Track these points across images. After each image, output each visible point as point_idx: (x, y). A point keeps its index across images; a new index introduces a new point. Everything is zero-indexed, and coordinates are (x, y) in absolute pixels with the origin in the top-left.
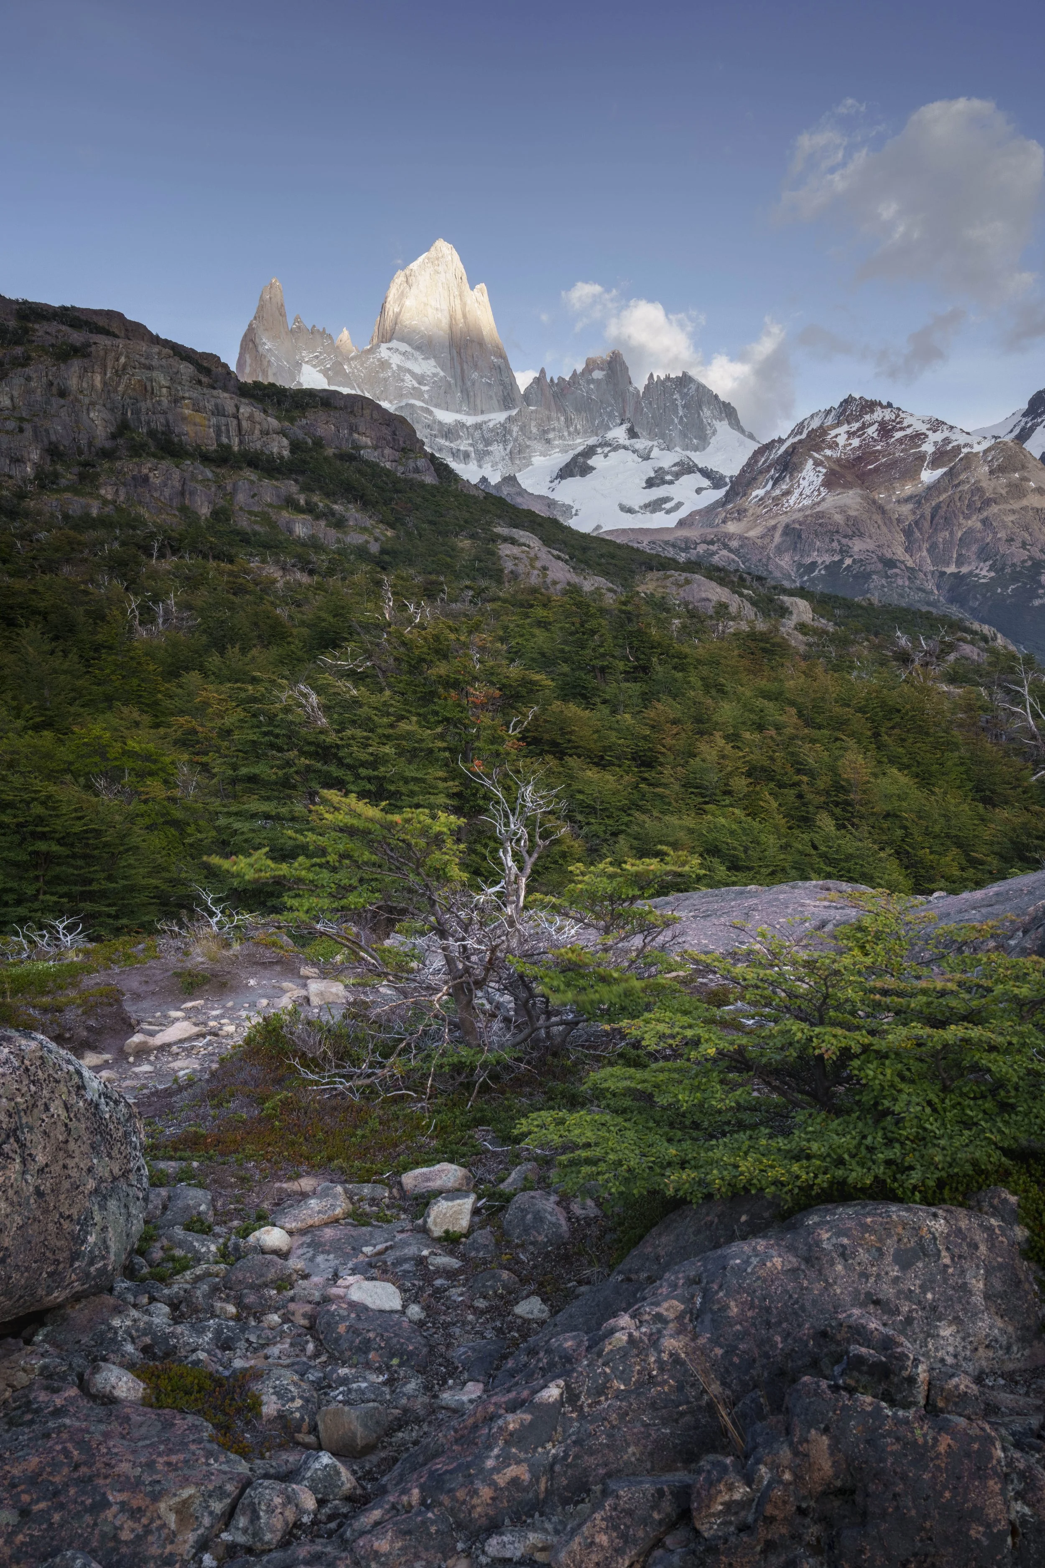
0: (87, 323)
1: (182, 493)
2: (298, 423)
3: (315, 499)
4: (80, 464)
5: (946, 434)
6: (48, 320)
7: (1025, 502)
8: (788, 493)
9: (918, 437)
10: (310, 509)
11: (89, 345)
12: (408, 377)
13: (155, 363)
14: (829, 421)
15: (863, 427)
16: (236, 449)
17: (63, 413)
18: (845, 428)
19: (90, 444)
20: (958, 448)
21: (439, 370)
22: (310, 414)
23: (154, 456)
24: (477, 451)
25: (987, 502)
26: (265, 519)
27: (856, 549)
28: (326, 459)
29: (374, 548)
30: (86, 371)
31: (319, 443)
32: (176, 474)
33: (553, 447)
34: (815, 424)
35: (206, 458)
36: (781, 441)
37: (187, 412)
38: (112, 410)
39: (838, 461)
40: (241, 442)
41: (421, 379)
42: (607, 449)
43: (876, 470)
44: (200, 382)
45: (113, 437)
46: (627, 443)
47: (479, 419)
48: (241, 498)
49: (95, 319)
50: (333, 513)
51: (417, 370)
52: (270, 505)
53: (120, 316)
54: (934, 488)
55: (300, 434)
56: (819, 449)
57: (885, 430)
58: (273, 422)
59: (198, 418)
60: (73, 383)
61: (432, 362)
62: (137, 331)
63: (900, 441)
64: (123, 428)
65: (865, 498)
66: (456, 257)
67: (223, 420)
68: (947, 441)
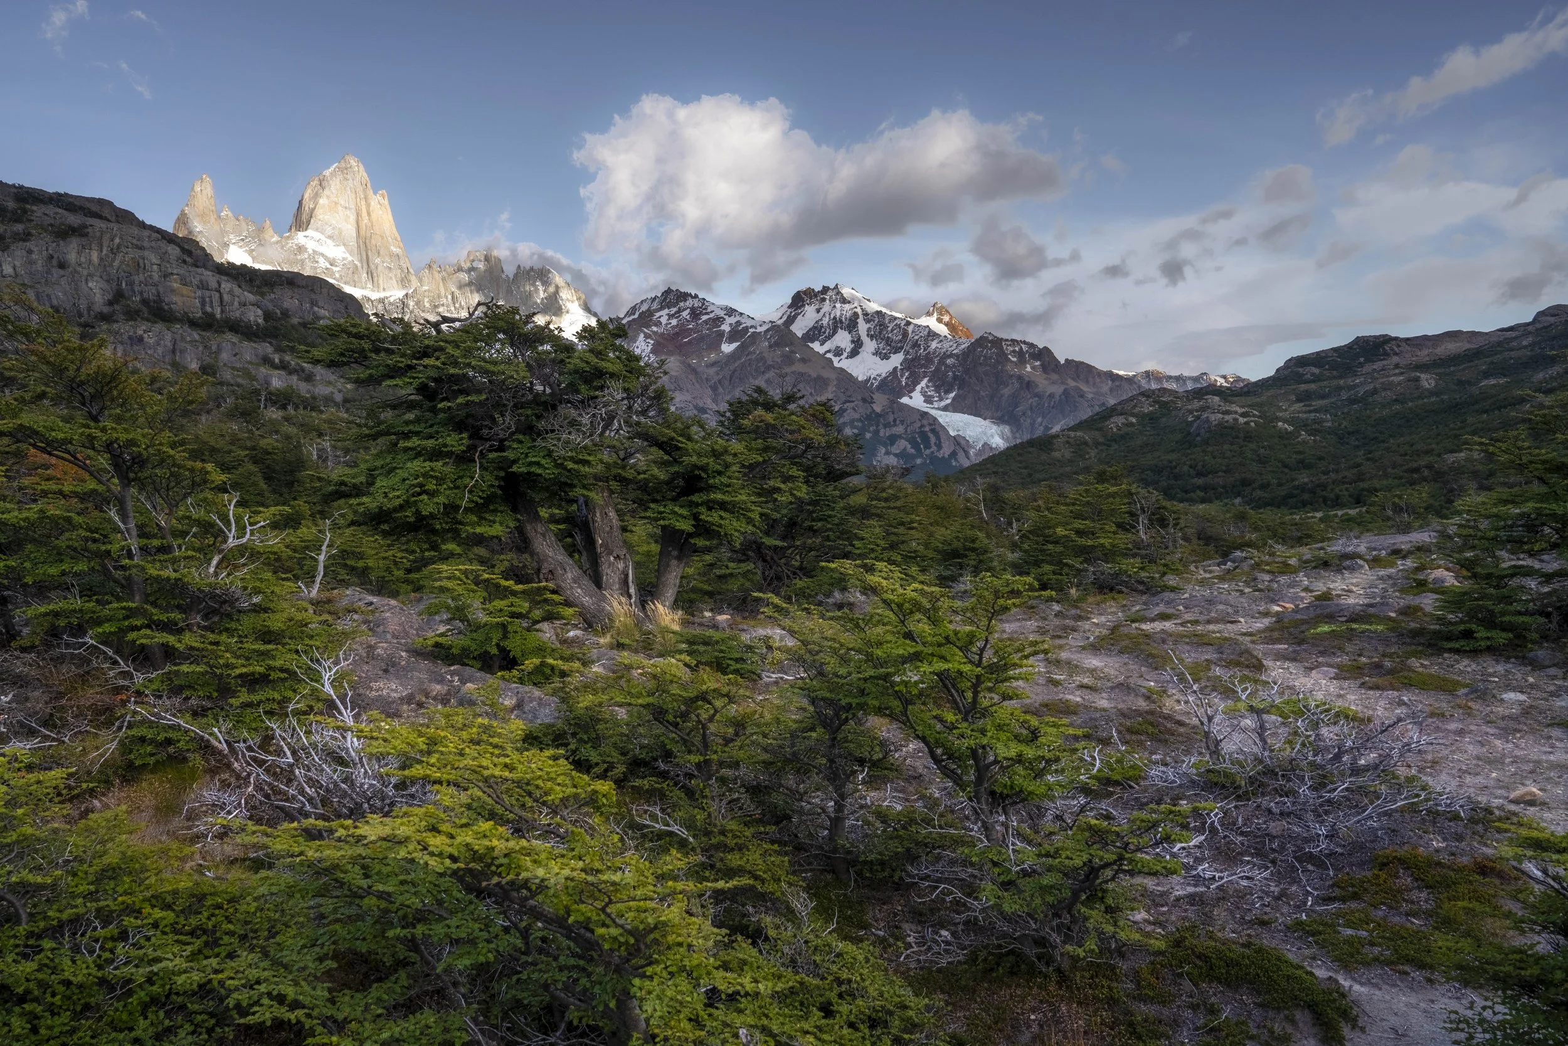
0: (81, 208)
1: (174, 351)
2: (267, 297)
3: (287, 358)
4: (80, 325)
5: (738, 318)
6: (45, 203)
7: (794, 368)
9: (718, 320)
10: (283, 366)
11: (86, 227)
12: (321, 260)
13: (146, 244)
14: (655, 306)
15: (679, 311)
16: (218, 316)
17: (63, 281)
18: (666, 311)
19: (89, 309)
20: (746, 329)
21: (347, 255)
22: (278, 291)
23: (148, 320)
25: (769, 368)
26: (247, 374)
27: (677, 400)
28: (293, 326)
29: (339, 398)
30: (83, 247)
31: (286, 314)
32: (168, 336)
34: (644, 308)
35: (193, 324)
37: (176, 285)
38: (108, 281)
39: (663, 334)
40: (222, 312)
43: (690, 342)
44: (184, 262)
45: (110, 303)
47: (382, 295)
48: (225, 356)
49: (88, 205)
50: (303, 370)
52: (250, 363)
53: (110, 204)
54: (734, 356)
55: (270, 307)
56: (648, 326)
57: (695, 314)
58: (251, 297)
59: (185, 290)
60: (72, 257)
61: (342, 248)
62: (125, 217)
63: (706, 322)
64: (118, 296)
65: (683, 363)
66: (362, 168)
67: (207, 293)
68: (738, 323)
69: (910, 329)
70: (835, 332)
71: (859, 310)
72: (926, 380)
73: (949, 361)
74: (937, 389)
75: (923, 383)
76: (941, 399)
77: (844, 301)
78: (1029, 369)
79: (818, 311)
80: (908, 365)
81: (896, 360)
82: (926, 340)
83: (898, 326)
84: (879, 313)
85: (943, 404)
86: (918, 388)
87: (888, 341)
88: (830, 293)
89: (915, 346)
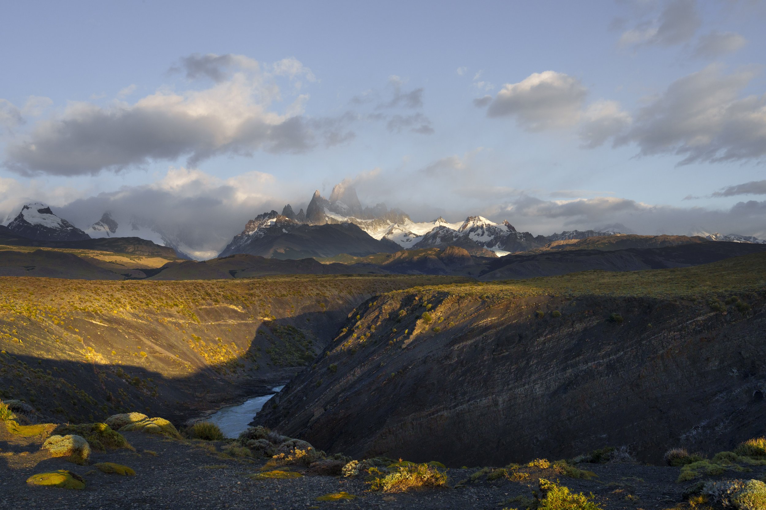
5: (456, 232)
8: (436, 242)
9: (452, 233)
12: (342, 209)
15: (444, 231)
18: (441, 231)
24: (366, 227)
33: (381, 227)
41: (344, 209)
42: (395, 229)
43: (447, 238)
51: (344, 207)
57: (447, 231)
69: (496, 229)
70: (478, 229)
71: (484, 224)
73: (505, 238)
74: (501, 245)
75: (498, 243)
76: (502, 247)
77: (480, 221)
78: (522, 240)
79: (473, 223)
80: (495, 238)
81: (492, 237)
82: (500, 232)
83: (493, 228)
84: (489, 224)
85: (502, 249)
86: (497, 244)
87: (491, 232)
88: (477, 218)
89: (497, 233)
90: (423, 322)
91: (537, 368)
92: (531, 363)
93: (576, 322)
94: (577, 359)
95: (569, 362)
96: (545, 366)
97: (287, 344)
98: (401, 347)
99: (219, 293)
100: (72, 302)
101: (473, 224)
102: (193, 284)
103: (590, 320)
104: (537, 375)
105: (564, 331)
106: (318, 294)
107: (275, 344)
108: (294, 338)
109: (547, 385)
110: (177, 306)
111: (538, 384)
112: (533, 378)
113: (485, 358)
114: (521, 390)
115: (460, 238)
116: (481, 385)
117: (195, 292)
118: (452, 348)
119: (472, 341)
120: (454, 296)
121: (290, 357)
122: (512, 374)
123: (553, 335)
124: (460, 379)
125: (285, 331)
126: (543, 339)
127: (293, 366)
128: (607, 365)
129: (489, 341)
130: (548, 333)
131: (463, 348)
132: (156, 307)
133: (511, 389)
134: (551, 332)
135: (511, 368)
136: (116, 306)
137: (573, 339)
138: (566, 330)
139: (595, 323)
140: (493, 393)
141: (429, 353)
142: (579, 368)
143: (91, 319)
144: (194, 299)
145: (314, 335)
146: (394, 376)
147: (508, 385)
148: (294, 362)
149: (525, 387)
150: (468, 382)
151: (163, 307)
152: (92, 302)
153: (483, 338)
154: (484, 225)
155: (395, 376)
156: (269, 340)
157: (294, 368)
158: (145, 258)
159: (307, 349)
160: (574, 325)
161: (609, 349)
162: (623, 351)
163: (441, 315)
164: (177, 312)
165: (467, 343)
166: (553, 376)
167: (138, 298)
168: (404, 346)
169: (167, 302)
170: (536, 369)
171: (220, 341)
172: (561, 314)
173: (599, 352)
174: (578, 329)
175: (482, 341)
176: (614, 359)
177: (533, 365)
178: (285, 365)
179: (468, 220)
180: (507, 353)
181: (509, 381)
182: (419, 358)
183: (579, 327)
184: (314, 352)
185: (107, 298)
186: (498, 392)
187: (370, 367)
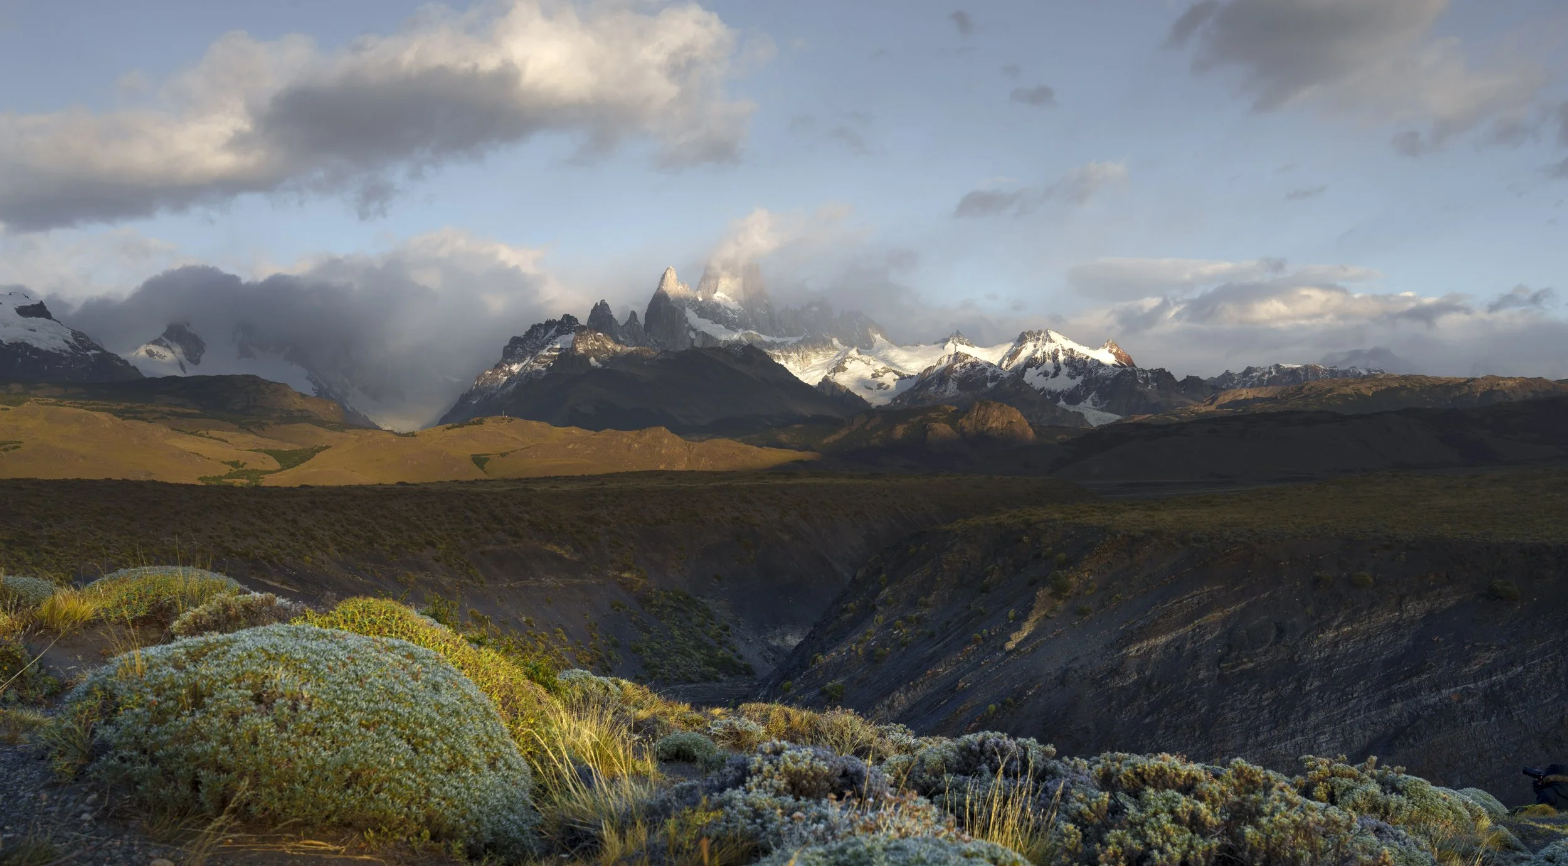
5: (994, 369)
9: (984, 370)
15: (965, 365)
33: (819, 355)
36: (934, 367)
41: (733, 312)
42: (850, 360)
46: (858, 357)
51: (731, 308)
57: (972, 366)
63: (979, 370)
69: (1089, 361)
70: (1045, 362)
71: (1060, 348)
72: (1094, 392)
73: (1107, 382)
74: (1100, 398)
75: (1093, 394)
76: (1102, 404)
77: (1051, 341)
78: (1150, 388)
79: (1035, 346)
80: (1085, 383)
81: (1079, 380)
82: (1097, 369)
83: (1082, 360)
84: (1070, 350)
85: (1102, 406)
86: (1090, 397)
87: (1075, 368)
88: (1043, 334)
89: (1090, 371)
90: (1051, 595)
91: (1322, 699)
92: (1308, 688)
93: (1408, 598)
94: (1415, 680)
95: (1396, 687)
96: (1339, 694)
97: (676, 633)
98: (1002, 647)
99: (520, 515)
100: (219, 537)
101: (1033, 348)
102: (462, 495)
103: (1439, 594)
104: (1322, 715)
105: (1382, 619)
106: (737, 518)
107: (649, 632)
108: (689, 619)
109: (1344, 736)
110: (433, 545)
111: (1325, 733)
112: (1313, 719)
113: (1202, 674)
114: (1286, 745)
115: (1003, 381)
116: (1197, 734)
117: (470, 514)
118: (1124, 652)
119: (1170, 637)
120: (1119, 535)
121: (684, 662)
122: (1265, 711)
123: (1354, 626)
124: (1147, 720)
125: (670, 603)
126: (1331, 635)
127: (692, 682)
128: (1486, 696)
129: (1209, 637)
130: (1342, 623)
131: (1149, 652)
132: (387, 548)
133: (1263, 744)
134: (1349, 621)
135: (1261, 698)
136: (308, 546)
137: (1402, 636)
138: (1385, 615)
139: (1451, 602)
140: (1223, 752)
141: (1070, 662)
142: (1420, 701)
143: (263, 576)
144: (466, 531)
145: (732, 612)
146: (995, 713)
147: (1257, 735)
148: (694, 673)
149: (1296, 739)
150: (1167, 728)
151: (403, 549)
152: (257, 537)
153: (1194, 630)
154: (1061, 351)
155: (997, 711)
156: (636, 623)
157: (694, 685)
158: (275, 424)
159: (720, 643)
160: (1404, 606)
161: (1488, 659)
162: (1523, 663)
163: (1091, 578)
164: (434, 559)
165: (1158, 642)
166: (1360, 717)
167: (349, 527)
168: (1010, 646)
169: (410, 537)
170: (1320, 701)
171: (531, 626)
172: (1371, 580)
173: (1466, 666)
174: (1412, 614)
175: (1192, 638)
176: (1500, 683)
177: (1311, 691)
178: (675, 680)
179: (1022, 340)
180: (1251, 665)
181: (1258, 727)
182: (1049, 674)
183: (1414, 609)
184: (734, 651)
185: (284, 529)
186: (1234, 749)
187: (930, 691)
